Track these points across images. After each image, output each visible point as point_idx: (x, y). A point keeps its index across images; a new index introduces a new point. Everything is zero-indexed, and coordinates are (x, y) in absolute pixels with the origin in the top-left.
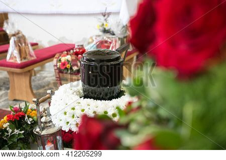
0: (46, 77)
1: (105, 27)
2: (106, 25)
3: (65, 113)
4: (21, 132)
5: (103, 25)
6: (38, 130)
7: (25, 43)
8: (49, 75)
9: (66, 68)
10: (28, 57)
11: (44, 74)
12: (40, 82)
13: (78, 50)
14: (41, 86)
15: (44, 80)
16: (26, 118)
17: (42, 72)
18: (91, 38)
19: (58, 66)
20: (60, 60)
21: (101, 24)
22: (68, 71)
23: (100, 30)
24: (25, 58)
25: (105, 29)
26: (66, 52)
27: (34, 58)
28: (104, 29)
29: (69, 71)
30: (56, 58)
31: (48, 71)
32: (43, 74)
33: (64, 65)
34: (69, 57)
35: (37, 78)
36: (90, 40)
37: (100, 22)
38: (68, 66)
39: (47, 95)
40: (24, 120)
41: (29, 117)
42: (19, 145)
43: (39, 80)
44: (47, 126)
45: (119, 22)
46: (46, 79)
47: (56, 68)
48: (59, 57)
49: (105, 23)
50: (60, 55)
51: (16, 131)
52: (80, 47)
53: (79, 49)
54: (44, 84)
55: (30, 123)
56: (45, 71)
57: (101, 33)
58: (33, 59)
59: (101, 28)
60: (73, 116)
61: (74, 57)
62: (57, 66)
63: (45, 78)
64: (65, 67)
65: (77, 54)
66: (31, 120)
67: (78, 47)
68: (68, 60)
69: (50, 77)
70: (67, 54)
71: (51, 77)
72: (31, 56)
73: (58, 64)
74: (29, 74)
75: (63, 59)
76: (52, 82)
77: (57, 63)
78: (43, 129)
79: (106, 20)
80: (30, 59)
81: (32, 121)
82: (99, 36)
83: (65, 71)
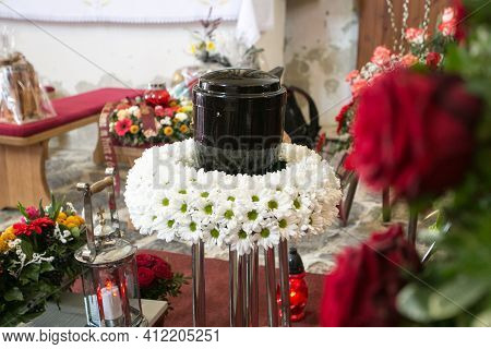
0: (72, 162)
1: (208, 49)
2: (210, 45)
3: (166, 202)
4: (48, 259)
5: (203, 45)
6: (87, 252)
7: (32, 80)
8: (77, 158)
9: (129, 133)
10: (39, 112)
11: (68, 156)
12: (59, 172)
13: (153, 96)
14: (62, 180)
15: (68, 169)
16: (57, 230)
17: (62, 153)
18: (179, 72)
19: (111, 130)
20: (115, 116)
21: (198, 43)
22: (133, 139)
23: (197, 55)
24: (31, 115)
25: (207, 53)
26: (126, 101)
27: (53, 114)
28: (205, 54)
29: (136, 141)
30: (106, 111)
31: (74, 150)
32: (66, 155)
33: (124, 126)
34: (134, 110)
35: (52, 165)
36: (177, 78)
37: (197, 39)
38: (133, 128)
39: (106, 179)
40: (52, 234)
41: (62, 228)
42: (42, 288)
43: (56, 169)
44: (106, 246)
45: (241, 39)
46: (74, 166)
47: (105, 133)
48: (112, 110)
49: (208, 42)
50: (115, 107)
51: (37, 258)
52: (158, 88)
53: (157, 93)
54: (68, 177)
55: (64, 241)
56: (70, 150)
57: (199, 63)
58: (49, 116)
59: (200, 53)
60: (184, 208)
61: (146, 110)
62: (108, 128)
63: (69, 163)
64: (126, 130)
65: (151, 103)
66: (67, 233)
67: (154, 89)
68: (133, 116)
69: (81, 162)
70: (130, 104)
71: (85, 161)
72: (45, 111)
73: (111, 125)
74: (40, 150)
75: (122, 114)
76: (87, 171)
77: (108, 123)
78: (97, 251)
79: (209, 35)
80: (42, 117)
81: (70, 237)
82: (197, 68)
83: (126, 141)
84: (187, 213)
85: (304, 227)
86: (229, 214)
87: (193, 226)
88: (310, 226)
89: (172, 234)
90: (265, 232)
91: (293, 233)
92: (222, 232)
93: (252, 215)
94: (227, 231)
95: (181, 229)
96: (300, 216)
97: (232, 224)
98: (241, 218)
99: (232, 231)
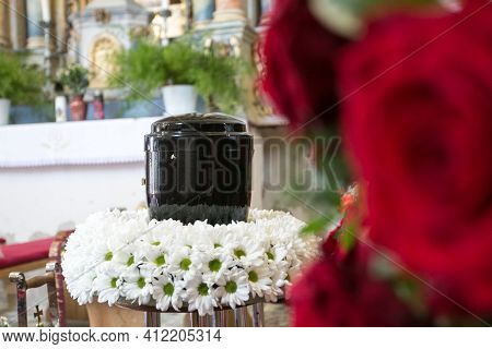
3: (109, 256)
60: (130, 261)
84: (133, 266)
85: (280, 282)
86: (185, 264)
87: (141, 282)
88: (287, 281)
89: (116, 293)
90: (231, 286)
91: (266, 288)
92: (178, 285)
93: (214, 264)
94: (184, 284)
95: (127, 286)
96: (274, 267)
97: (189, 275)
98: (200, 267)
99: (189, 283)
